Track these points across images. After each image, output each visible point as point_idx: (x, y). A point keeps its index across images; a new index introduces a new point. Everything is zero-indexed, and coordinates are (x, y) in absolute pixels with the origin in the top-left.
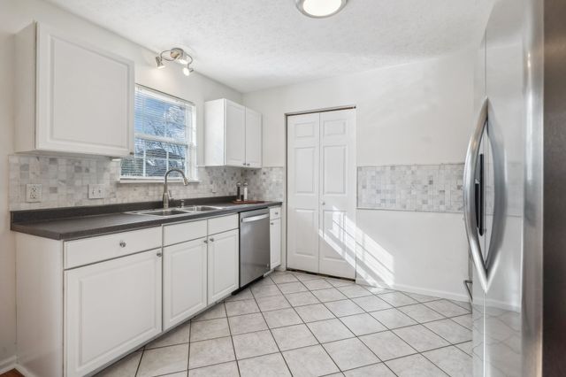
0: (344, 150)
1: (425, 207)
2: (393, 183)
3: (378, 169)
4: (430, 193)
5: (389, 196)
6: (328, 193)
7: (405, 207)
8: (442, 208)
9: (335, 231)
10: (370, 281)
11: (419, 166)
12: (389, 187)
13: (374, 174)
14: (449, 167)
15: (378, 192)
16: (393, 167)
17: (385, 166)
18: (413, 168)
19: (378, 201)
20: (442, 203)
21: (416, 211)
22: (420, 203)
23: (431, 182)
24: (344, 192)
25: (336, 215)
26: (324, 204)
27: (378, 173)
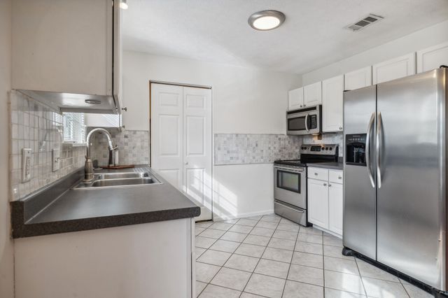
0: (203, 120)
1: (254, 161)
2: (237, 146)
3: (228, 136)
4: (257, 152)
5: (235, 155)
6: (190, 154)
7: (244, 161)
8: (262, 160)
9: (196, 185)
10: (223, 217)
11: (251, 135)
12: (234, 149)
13: (225, 139)
14: (265, 136)
15: (228, 152)
16: (237, 135)
17: (232, 134)
18: (248, 136)
19: (229, 159)
20: (262, 158)
21: (250, 163)
22: (251, 158)
23: (257, 145)
24: (203, 154)
25: (197, 172)
26: (187, 164)
27: (228, 139)
